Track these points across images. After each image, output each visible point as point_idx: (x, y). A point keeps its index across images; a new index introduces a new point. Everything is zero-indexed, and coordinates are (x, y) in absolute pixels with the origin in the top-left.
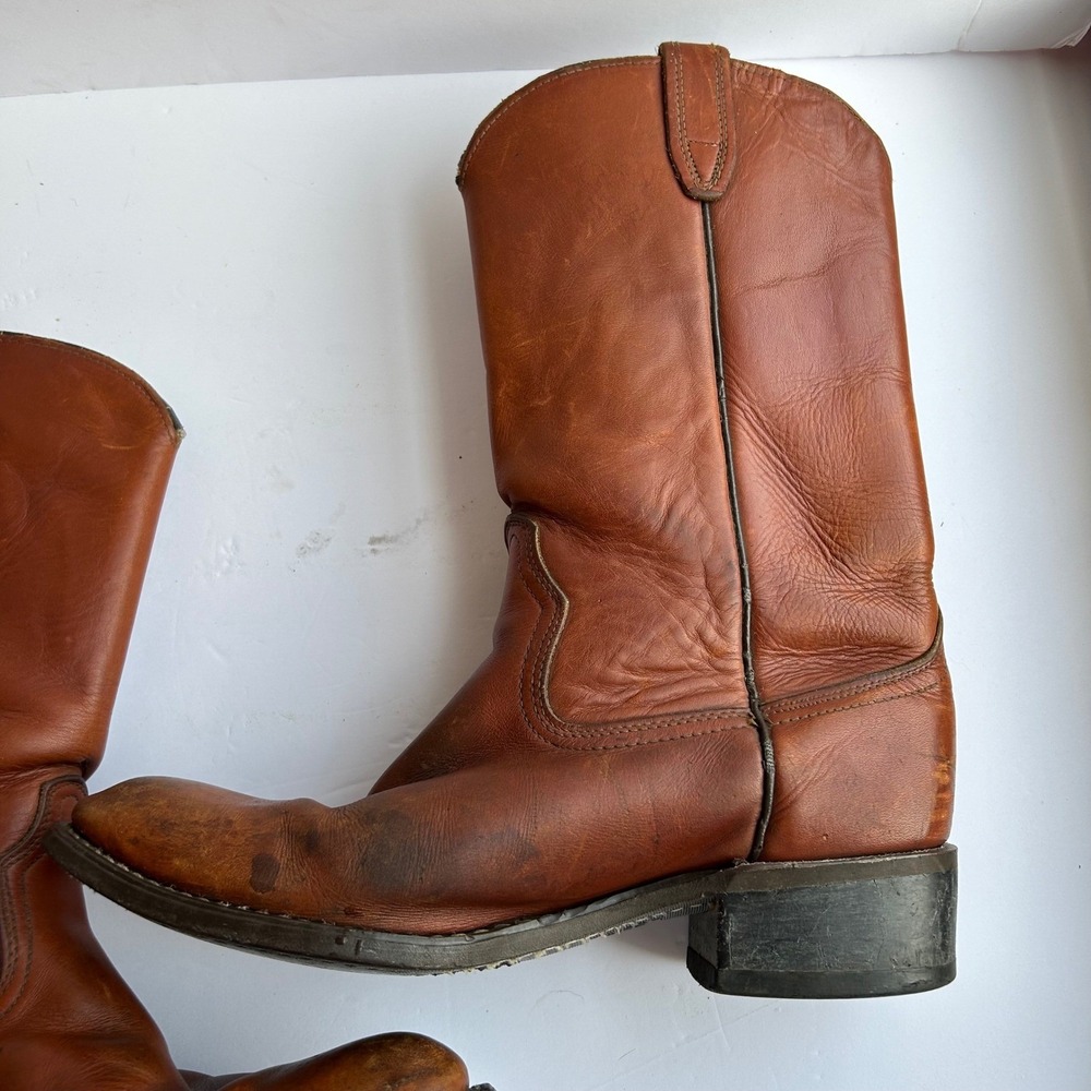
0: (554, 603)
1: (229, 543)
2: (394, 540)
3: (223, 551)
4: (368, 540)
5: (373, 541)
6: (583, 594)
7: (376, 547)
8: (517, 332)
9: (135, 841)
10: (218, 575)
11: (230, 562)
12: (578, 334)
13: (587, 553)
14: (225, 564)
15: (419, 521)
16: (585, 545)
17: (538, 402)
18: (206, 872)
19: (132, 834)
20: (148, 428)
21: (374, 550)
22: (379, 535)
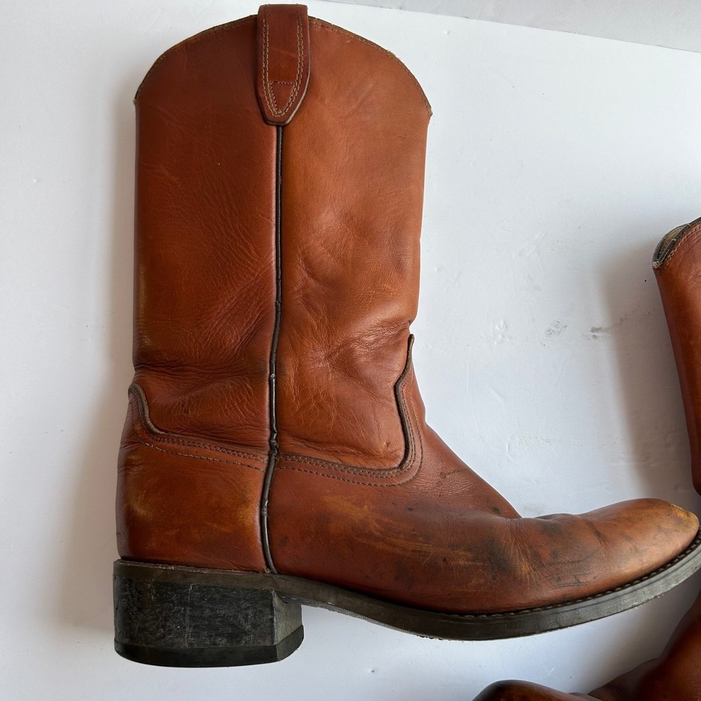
1: (501, 323)
2: (606, 330)
3: (497, 328)
4: (590, 329)
5: (594, 330)
10: (495, 343)
11: (503, 336)
14: (500, 337)
15: (622, 320)
21: (594, 336)
22: (597, 327)
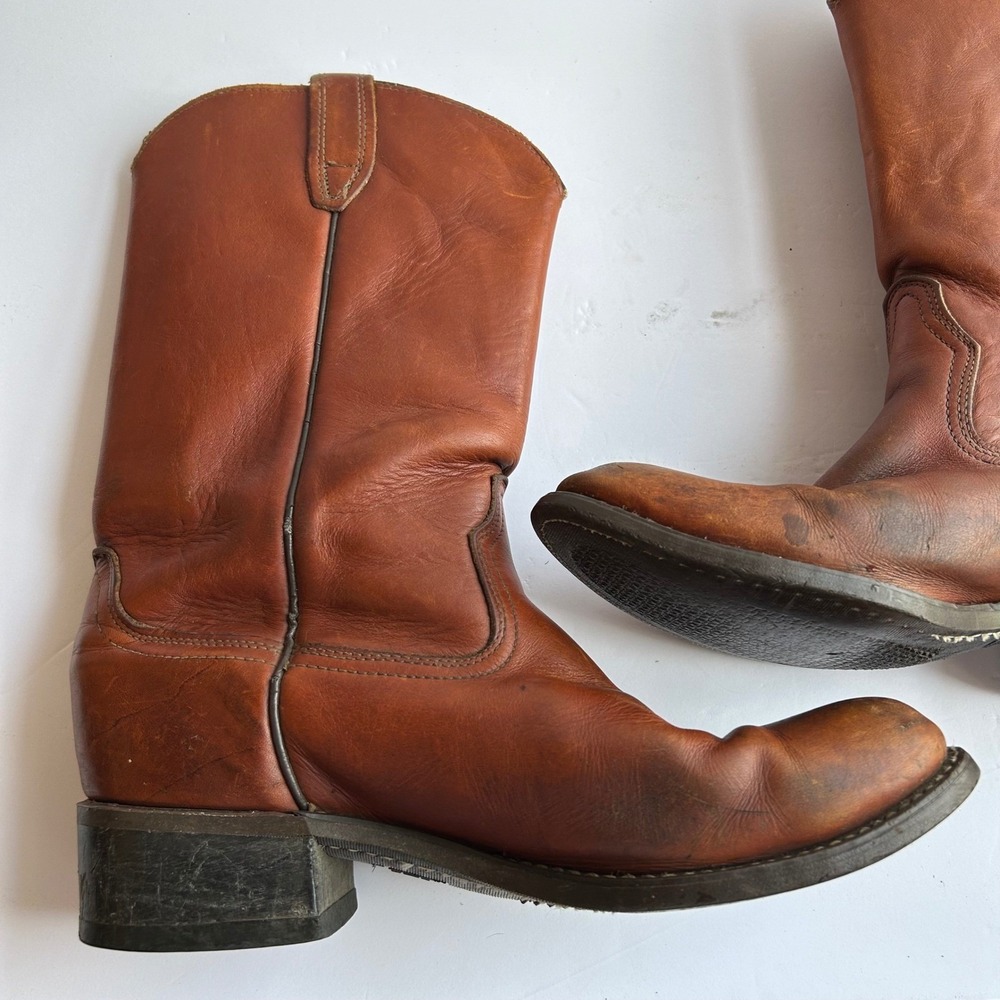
0: (967, 348)
1: (587, 305)
2: (733, 315)
3: (580, 312)
4: (711, 314)
5: (715, 315)
6: (990, 341)
7: (718, 320)
8: (906, 121)
9: (661, 500)
10: (577, 332)
11: (587, 323)
12: (964, 126)
13: (988, 309)
14: (583, 323)
15: (756, 302)
16: (985, 303)
17: (928, 181)
18: (742, 525)
19: (656, 494)
20: (542, 182)
21: (716, 323)
22: (721, 311)
